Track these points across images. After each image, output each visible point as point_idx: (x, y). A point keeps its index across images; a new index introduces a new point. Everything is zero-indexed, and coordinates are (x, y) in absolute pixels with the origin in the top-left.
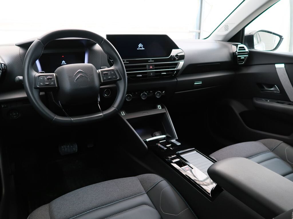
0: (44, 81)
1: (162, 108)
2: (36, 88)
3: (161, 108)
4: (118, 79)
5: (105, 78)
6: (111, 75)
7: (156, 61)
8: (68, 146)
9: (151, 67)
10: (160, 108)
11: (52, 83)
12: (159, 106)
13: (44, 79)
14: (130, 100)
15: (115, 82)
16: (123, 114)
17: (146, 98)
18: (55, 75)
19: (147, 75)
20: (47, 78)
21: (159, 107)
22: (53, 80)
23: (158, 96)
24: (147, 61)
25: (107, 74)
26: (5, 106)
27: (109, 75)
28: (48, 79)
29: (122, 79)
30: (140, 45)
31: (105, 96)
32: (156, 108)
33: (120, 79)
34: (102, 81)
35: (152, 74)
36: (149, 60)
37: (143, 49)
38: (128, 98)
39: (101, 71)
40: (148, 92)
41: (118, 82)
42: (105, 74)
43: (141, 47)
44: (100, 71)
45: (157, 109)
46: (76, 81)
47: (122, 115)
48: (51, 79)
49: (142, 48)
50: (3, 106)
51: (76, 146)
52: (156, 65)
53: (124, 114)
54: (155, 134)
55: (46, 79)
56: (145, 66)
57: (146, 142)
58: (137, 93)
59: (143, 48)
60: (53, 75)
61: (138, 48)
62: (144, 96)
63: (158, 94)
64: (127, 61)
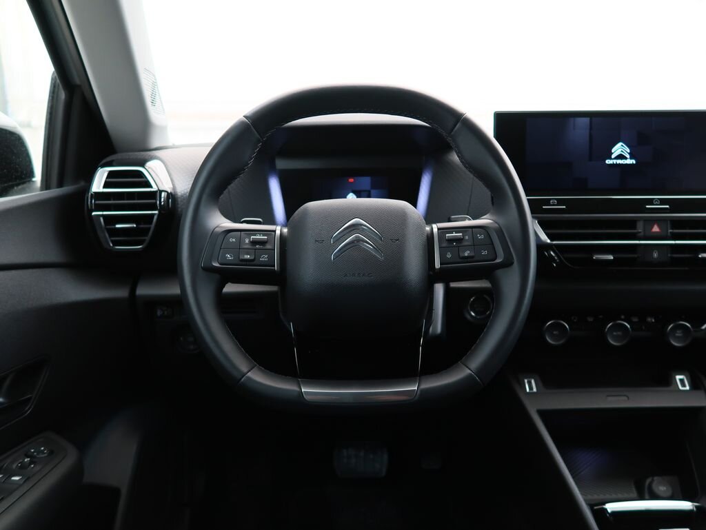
0: (238, 248)
1: (694, 386)
2: (209, 270)
3: (688, 388)
4: (498, 261)
5: (449, 256)
6: (475, 245)
7: (676, 206)
8: (362, 454)
9: (656, 229)
10: (684, 385)
11: (264, 258)
12: (678, 377)
13: (240, 241)
14: (561, 342)
15: (488, 271)
16: (531, 388)
17: (624, 342)
18: (278, 232)
19: (636, 256)
20: (250, 241)
21: (682, 381)
22: (268, 246)
23: (678, 339)
24: (639, 206)
25: (459, 240)
26: (166, 313)
27: (466, 243)
28: (254, 243)
29: (512, 263)
30: (619, 149)
31: (469, 317)
32: (667, 382)
33: (507, 264)
34: (437, 265)
35: (655, 255)
36: (651, 202)
37: (629, 161)
38: (555, 333)
39: (439, 229)
40: (635, 320)
41: (499, 272)
42: (451, 240)
43: (621, 157)
44: (435, 230)
45: (671, 388)
46: (336, 256)
47: (528, 390)
48: (262, 243)
49: (626, 158)
50: (159, 313)
51: (386, 457)
52: (676, 223)
53: (535, 390)
54: (650, 485)
55: (247, 241)
56: (632, 223)
57: (600, 514)
58: (590, 319)
59: (631, 158)
60: (275, 231)
61: (611, 159)
62: (620, 333)
63: (679, 333)
64: (560, 202)
